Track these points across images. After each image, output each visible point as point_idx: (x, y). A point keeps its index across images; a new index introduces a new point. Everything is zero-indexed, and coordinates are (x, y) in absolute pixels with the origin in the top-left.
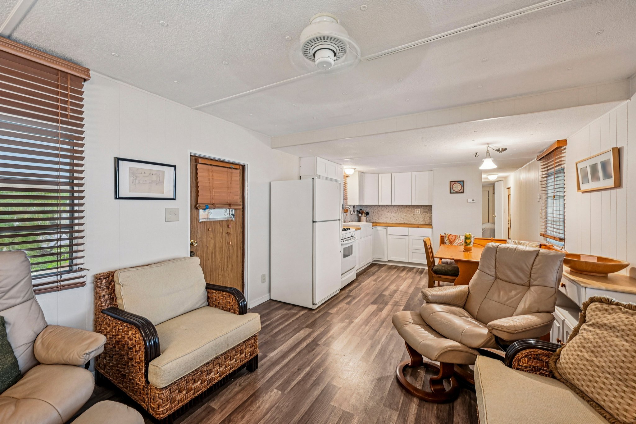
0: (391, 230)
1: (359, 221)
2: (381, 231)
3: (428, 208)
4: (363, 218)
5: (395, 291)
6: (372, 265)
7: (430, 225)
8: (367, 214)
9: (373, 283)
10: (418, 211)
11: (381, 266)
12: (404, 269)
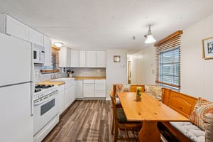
0: (85, 81)
1: (68, 77)
2: (80, 82)
3: (104, 69)
4: (71, 75)
5: (88, 130)
6: (76, 101)
7: (105, 77)
8: (73, 72)
9: (73, 122)
10: (98, 71)
11: (80, 101)
12: (93, 101)
